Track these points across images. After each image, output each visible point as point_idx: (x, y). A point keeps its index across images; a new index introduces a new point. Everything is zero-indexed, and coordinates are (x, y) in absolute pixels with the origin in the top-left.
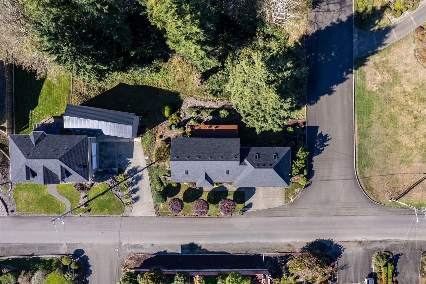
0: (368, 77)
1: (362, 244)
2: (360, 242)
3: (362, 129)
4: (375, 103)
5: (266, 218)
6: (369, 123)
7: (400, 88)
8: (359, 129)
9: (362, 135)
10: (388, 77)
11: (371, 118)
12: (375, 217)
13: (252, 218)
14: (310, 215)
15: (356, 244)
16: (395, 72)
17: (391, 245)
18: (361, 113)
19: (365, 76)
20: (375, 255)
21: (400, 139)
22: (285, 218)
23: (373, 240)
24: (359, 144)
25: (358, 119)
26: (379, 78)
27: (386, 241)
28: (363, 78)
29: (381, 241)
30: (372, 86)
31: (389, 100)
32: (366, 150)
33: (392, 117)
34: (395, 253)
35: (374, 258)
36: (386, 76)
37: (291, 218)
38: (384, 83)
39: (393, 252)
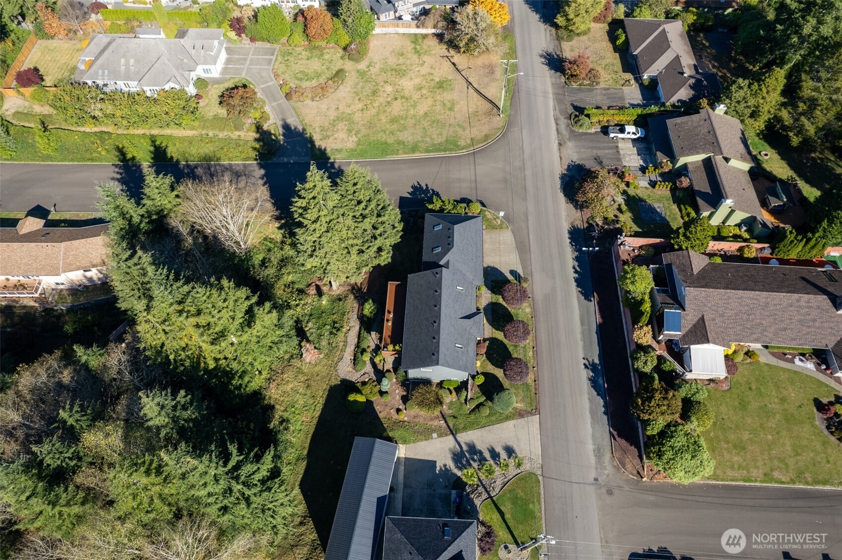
0: (339, 146)
1: (562, 143)
2: (560, 144)
3: (406, 150)
4: (372, 139)
5: (532, 252)
6: (398, 143)
7: (356, 115)
8: (406, 153)
9: (414, 149)
10: (341, 126)
11: (392, 142)
12: (523, 130)
13: (533, 270)
14: (525, 199)
15: (563, 149)
16: (335, 119)
17: (561, 114)
18: (385, 152)
19: (336, 150)
20: (576, 129)
21: (422, 112)
22: (530, 228)
23: (556, 133)
24: (426, 152)
25: (393, 154)
26: (342, 135)
27: (556, 120)
28: (339, 151)
29: (557, 124)
30: (351, 142)
31: (370, 125)
32: (435, 145)
33: (393, 120)
34: (570, 110)
35: (581, 131)
36: (340, 128)
37: (530, 222)
38: (348, 130)
39: (570, 112)
